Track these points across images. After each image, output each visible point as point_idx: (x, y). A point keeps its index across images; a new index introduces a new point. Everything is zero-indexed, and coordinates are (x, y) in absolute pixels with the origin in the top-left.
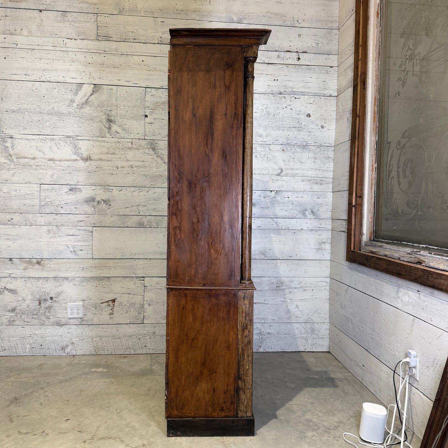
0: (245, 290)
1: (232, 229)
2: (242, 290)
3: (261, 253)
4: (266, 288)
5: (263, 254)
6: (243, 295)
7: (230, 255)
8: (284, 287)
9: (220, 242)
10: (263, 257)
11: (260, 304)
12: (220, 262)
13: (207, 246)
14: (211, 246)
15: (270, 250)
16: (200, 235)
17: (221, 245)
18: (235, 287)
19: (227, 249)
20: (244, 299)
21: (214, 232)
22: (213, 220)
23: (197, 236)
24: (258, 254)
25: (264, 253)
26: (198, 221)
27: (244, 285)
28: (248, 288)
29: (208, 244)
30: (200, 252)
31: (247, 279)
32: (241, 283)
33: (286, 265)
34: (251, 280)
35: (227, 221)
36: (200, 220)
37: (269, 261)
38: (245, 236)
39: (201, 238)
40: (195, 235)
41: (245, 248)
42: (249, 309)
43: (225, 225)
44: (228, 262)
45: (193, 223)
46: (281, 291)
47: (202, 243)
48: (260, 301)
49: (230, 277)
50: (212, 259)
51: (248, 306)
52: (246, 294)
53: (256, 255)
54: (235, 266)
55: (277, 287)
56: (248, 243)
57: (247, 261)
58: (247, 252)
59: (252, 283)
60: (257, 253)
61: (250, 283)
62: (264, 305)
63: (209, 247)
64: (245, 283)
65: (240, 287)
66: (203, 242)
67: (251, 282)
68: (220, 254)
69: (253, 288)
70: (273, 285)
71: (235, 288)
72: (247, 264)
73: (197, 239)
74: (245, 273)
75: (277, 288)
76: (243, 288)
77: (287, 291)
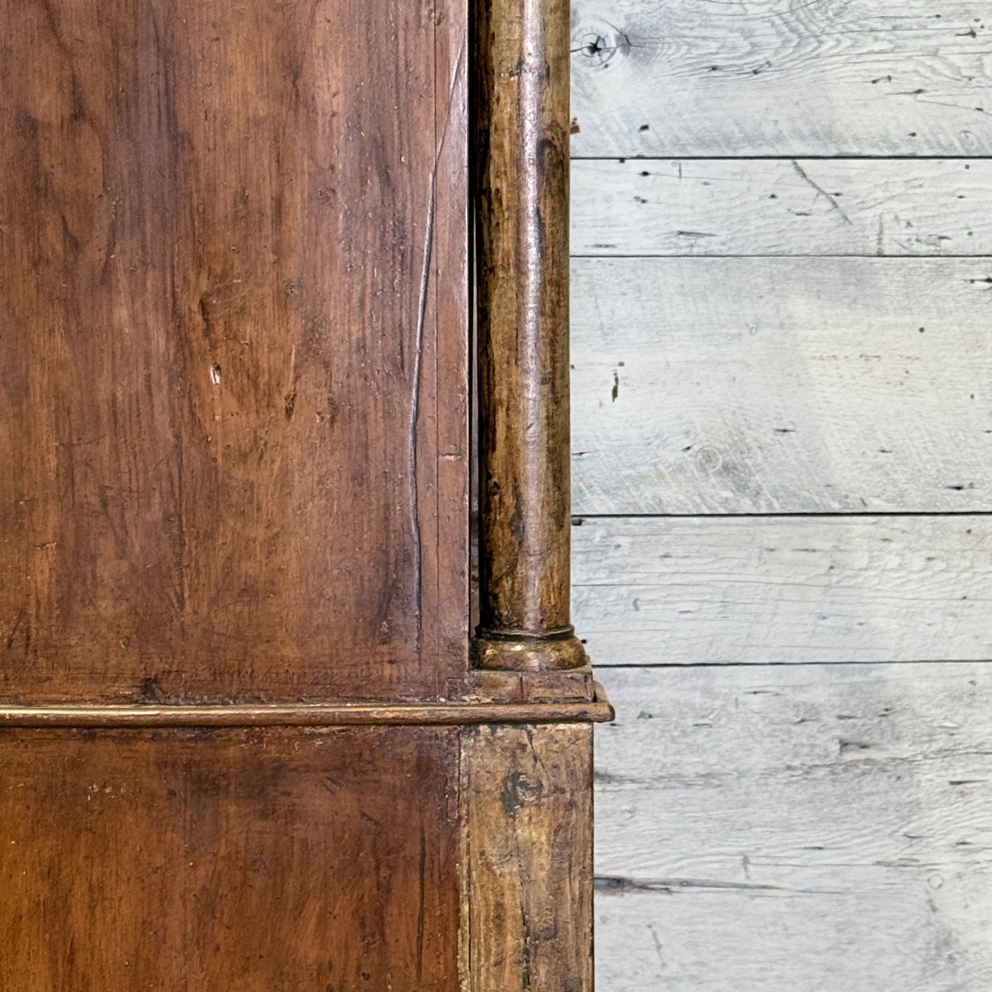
0: (515, 722)
1: (387, 180)
2: (494, 722)
3: (709, 458)
4: (758, 760)
5: (725, 468)
6: (500, 766)
7: (375, 416)
8: (905, 749)
9: (284, 299)
10: (720, 494)
11: (710, 896)
12: (283, 482)
13: (160, 342)
14: (197, 339)
15: (782, 438)
16: (100, 238)
17: (296, 324)
18: (428, 694)
19: (341, 358)
20: (509, 802)
21: (223, 206)
22: (215, 101)
23: (75, 244)
24: (681, 469)
25: (735, 458)
26: (79, 113)
27: (510, 682)
28: (544, 710)
29: (176, 316)
30: (102, 396)
31: (529, 625)
32: (477, 661)
33: (918, 563)
34: (568, 636)
35: (339, 105)
36: (96, 102)
37: (773, 532)
38: (505, 243)
39: (108, 269)
40: (52, 237)
41: (515, 345)
42: (557, 892)
43: (320, 146)
44: (359, 477)
45: (29, 127)
46: (883, 783)
47: (122, 314)
48: (707, 869)
49: (383, 613)
50: (217, 450)
51: (542, 864)
52: (527, 763)
53: (661, 476)
54: (427, 512)
55: (844, 745)
56: (541, 301)
57: (533, 465)
58: (532, 392)
59: (582, 659)
60: (671, 459)
61: (563, 665)
62: (733, 897)
63: (184, 345)
64: (516, 665)
65: (474, 703)
66: (123, 298)
67: (568, 651)
68: (282, 403)
69: (590, 708)
70: (812, 727)
71: (422, 712)
72: (533, 495)
73: (69, 272)
74: (511, 572)
75: (849, 757)
76: (501, 711)
77: (931, 777)
